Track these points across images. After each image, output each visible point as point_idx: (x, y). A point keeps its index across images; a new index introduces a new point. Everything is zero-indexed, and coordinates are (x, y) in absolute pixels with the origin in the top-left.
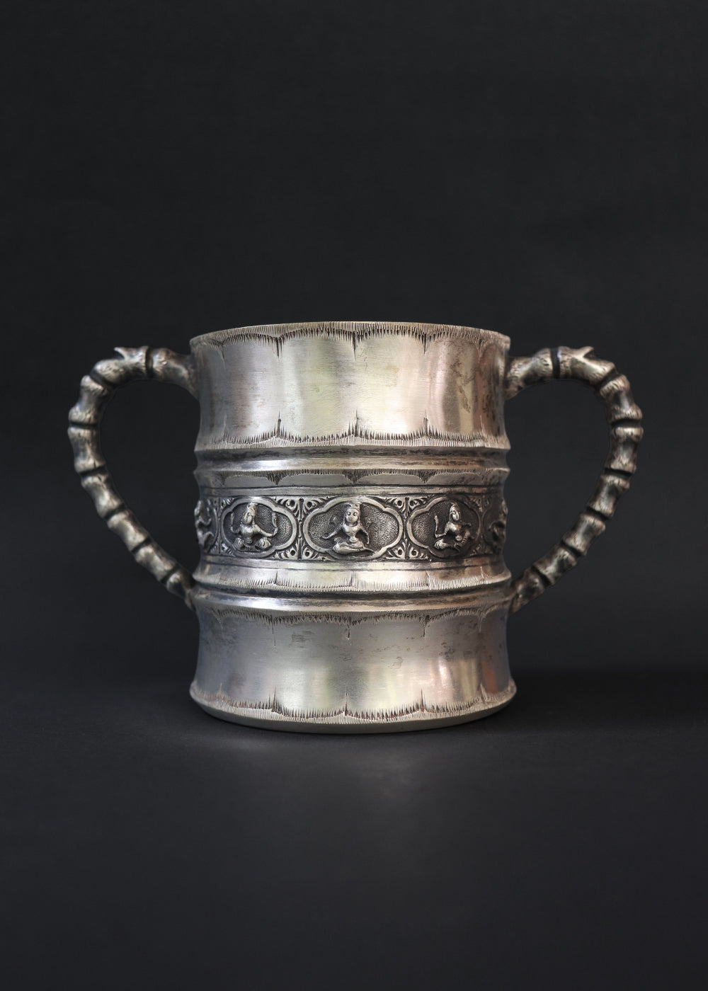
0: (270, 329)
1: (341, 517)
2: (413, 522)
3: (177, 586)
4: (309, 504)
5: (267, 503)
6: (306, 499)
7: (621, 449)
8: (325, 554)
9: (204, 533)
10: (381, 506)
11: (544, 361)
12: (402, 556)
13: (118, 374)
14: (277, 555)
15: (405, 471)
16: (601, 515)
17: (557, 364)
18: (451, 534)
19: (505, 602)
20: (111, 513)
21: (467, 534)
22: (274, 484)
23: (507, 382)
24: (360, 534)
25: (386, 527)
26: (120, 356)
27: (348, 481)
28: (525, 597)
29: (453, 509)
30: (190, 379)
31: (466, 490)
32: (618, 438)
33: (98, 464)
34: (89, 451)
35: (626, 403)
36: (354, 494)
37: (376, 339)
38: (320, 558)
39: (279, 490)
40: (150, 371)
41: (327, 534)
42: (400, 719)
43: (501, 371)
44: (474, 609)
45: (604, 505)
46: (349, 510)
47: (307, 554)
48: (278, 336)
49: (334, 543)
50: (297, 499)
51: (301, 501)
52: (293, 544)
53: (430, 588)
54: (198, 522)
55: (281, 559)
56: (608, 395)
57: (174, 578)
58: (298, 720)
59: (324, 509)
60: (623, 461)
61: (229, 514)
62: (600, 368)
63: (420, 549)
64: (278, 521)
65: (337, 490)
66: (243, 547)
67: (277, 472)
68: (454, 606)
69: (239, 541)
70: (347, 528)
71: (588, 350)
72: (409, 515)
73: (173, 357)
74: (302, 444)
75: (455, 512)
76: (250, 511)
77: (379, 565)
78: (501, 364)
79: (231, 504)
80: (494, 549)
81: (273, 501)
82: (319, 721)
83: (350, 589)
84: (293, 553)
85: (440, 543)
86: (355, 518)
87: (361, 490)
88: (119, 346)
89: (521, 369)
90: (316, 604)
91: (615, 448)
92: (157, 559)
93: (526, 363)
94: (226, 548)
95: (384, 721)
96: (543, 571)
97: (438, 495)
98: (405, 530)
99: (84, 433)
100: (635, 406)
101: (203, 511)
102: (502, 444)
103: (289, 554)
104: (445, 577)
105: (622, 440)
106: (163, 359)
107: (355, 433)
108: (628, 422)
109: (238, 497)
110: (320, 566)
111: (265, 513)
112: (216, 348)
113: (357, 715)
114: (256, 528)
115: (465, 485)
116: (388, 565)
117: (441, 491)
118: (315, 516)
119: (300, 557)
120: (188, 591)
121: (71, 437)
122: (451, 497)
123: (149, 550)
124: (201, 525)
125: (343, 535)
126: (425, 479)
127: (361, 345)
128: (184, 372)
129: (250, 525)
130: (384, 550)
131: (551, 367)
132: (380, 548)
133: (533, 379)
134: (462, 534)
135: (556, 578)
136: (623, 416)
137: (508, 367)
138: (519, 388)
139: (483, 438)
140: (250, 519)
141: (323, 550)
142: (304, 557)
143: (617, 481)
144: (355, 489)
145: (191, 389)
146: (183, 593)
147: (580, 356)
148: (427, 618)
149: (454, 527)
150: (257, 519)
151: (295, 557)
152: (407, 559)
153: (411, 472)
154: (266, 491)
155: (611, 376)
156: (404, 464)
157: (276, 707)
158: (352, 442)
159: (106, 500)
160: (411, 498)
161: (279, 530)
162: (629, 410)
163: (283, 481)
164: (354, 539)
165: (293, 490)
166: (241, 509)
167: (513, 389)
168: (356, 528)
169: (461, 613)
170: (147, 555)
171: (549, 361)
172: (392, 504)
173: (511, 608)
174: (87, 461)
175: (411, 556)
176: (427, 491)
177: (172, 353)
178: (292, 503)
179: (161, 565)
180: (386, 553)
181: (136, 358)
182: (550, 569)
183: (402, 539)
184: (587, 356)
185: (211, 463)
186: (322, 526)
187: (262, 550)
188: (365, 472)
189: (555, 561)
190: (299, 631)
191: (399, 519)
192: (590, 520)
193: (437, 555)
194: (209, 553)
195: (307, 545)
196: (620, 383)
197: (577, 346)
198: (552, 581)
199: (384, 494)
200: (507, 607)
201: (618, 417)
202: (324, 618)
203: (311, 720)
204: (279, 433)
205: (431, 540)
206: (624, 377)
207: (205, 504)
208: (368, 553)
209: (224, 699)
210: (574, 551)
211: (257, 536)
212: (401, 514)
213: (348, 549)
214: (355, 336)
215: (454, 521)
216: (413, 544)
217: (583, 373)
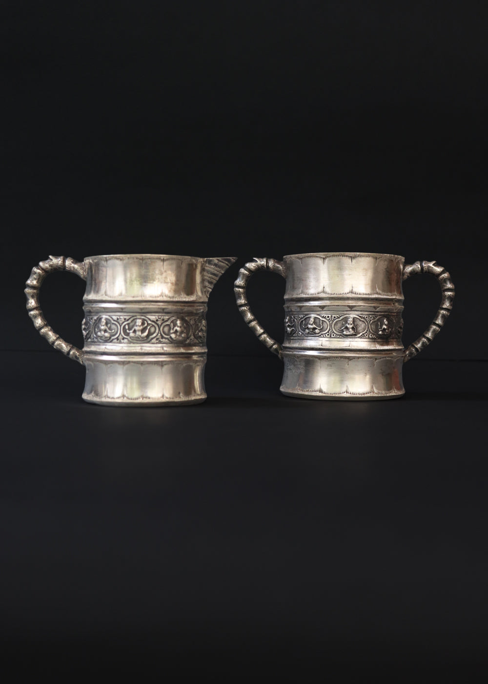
0: (322, 254)
1: (346, 322)
2: (371, 325)
3: (276, 350)
4: (335, 317)
5: (319, 317)
6: (333, 316)
7: (446, 300)
8: (340, 335)
9: (290, 329)
10: (360, 318)
11: (417, 266)
12: (367, 337)
13: (255, 268)
14: (322, 336)
15: (369, 306)
16: (438, 325)
17: (422, 268)
18: (384, 329)
19: (402, 357)
20: (251, 321)
21: (390, 329)
22: (321, 310)
23: (403, 274)
24: (353, 328)
25: (362, 326)
26: (257, 261)
27: (349, 309)
28: (409, 356)
29: (385, 320)
30: (283, 271)
31: (390, 314)
32: (446, 296)
33: (246, 302)
34: (243, 298)
35: (448, 283)
36: (351, 314)
37: (359, 259)
38: (338, 336)
39: (323, 312)
40: (268, 267)
41: (341, 328)
42: (366, 395)
43: (402, 270)
44: (392, 357)
45: (439, 321)
46: (349, 319)
47: (333, 335)
48: (324, 257)
49: (343, 331)
50: (330, 316)
51: (332, 316)
52: (328, 332)
53: (377, 348)
54: (287, 324)
55: (324, 337)
56: (442, 279)
57: (275, 347)
58: (329, 395)
59: (340, 319)
60: (447, 305)
61: (303, 321)
62: (438, 269)
63: (373, 334)
64: (322, 323)
65: (345, 312)
66: (309, 333)
67: (323, 306)
68: (385, 356)
69: (307, 331)
70: (348, 326)
71: (434, 262)
72: (370, 322)
73: (276, 262)
74: (332, 296)
75: (386, 322)
76: (312, 320)
77: (359, 339)
78: (402, 267)
79: (304, 317)
80: (398, 336)
81: (321, 316)
82: (337, 395)
83: (349, 348)
84: (328, 335)
85: (380, 333)
86: (351, 322)
87: (353, 312)
88: (255, 257)
89: (409, 269)
90: (337, 353)
91: (444, 300)
92: (268, 339)
93: (410, 267)
94: (301, 334)
95: (360, 396)
96: (416, 346)
97: (380, 315)
98: (368, 327)
99: (241, 290)
100: (452, 284)
101: (290, 321)
102: (402, 298)
103: (326, 335)
104: (382, 345)
105: (447, 297)
106: (273, 263)
107: (352, 292)
108: (449, 290)
109: (307, 315)
110: (339, 339)
111: (317, 321)
112: (299, 260)
113: (350, 393)
114: (314, 326)
115: (390, 312)
116: (362, 340)
117: (381, 314)
118: (336, 322)
119: (331, 336)
120: (280, 352)
121: (236, 292)
122: (384, 316)
123: (265, 335)
124: (289, 326)
125: (347, 328)
126: (376, 309)
127: (354, 261)
128: (281, 268)
129: (312, 325)
130: (361, 334)
131: (420, 269)
132: (359, 333)
133: (413, 273)
134: (388, 329)
135: (421, 349)
136: (447, 288)
137: (404, 269)
138: (408, 276)
139: (395, 295)
140: (312, 322)
141: (339, 334)
142: (332, 336)
143: (444, 312)
144: (351, 312)
145: (283, 275)
146: (278, 353)
147: (431, 265)
148: (376, 359)
149: (385, 327)
150: (315, 323)
151: (329, 336)
152: (369, 338)
153: (371, 306)
154: (318, 313)
155: (443, 272)
156: (369, 304)
157: (321, 391)
158: (350, 295)
159: (249, 316)
160: (371, 316)
161: (323, 327)
162: (449, 285)
163: (325, 309)
164: (351, 330)
165: (328, 312)
166: (308, 319)
167: (406, 277)
168: (351, 326)
169: (388, 358)
170: (264, 337)
171: (419, 266)
172: (364, 318)
173: (404, 360)
174: (242, 301)
175: (370, 336)
176: (376, 313)
177: (275, 260)
178: (328, 317)
179: (270, 341)
180: (362, 335)
181: (262, 262)
182: (419, 346)
183: (367, 331)
184: (433, 265)
185: (295, 302)
186: (339, 325)
187: (316, 334)
188: (355, 306)
189: (421, 343)
190: (330, 363)
191: (366, 323)
192: (434, 327)
193: (380, 337)
194: (292, 336)
195: (333, 332)
196: (446, 275)
197: (430, 261)
198: (420, 350)
199: (361, 314)
200: (403, 358)
201: (445, 288)
202: (340, 358)
203: (334, 395)
204: (324, 292)
205: (377, 331)
206: (448, 273)
207: (291, 318)
208: (355, 335)
209: (299, 389)
210: (428, 339)
211: (315, 329)
212: (367, 322)
213: (348, 333)
214: (352, 258)
215: (385, 325)
216: (371, 333)
217: (432, 271)
